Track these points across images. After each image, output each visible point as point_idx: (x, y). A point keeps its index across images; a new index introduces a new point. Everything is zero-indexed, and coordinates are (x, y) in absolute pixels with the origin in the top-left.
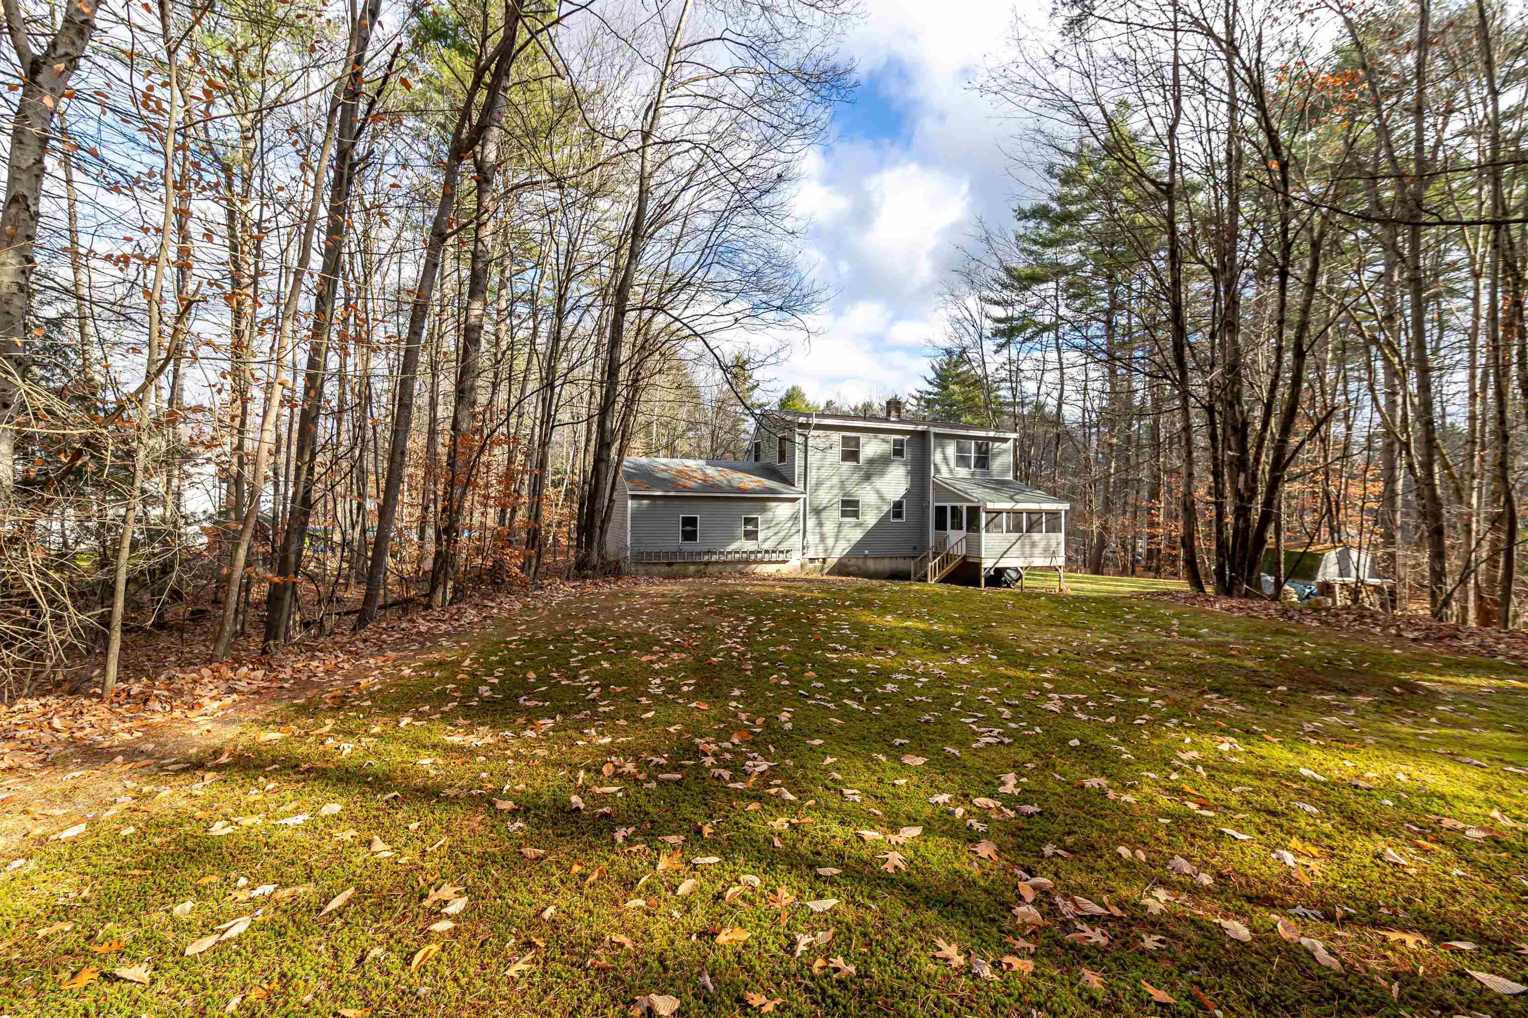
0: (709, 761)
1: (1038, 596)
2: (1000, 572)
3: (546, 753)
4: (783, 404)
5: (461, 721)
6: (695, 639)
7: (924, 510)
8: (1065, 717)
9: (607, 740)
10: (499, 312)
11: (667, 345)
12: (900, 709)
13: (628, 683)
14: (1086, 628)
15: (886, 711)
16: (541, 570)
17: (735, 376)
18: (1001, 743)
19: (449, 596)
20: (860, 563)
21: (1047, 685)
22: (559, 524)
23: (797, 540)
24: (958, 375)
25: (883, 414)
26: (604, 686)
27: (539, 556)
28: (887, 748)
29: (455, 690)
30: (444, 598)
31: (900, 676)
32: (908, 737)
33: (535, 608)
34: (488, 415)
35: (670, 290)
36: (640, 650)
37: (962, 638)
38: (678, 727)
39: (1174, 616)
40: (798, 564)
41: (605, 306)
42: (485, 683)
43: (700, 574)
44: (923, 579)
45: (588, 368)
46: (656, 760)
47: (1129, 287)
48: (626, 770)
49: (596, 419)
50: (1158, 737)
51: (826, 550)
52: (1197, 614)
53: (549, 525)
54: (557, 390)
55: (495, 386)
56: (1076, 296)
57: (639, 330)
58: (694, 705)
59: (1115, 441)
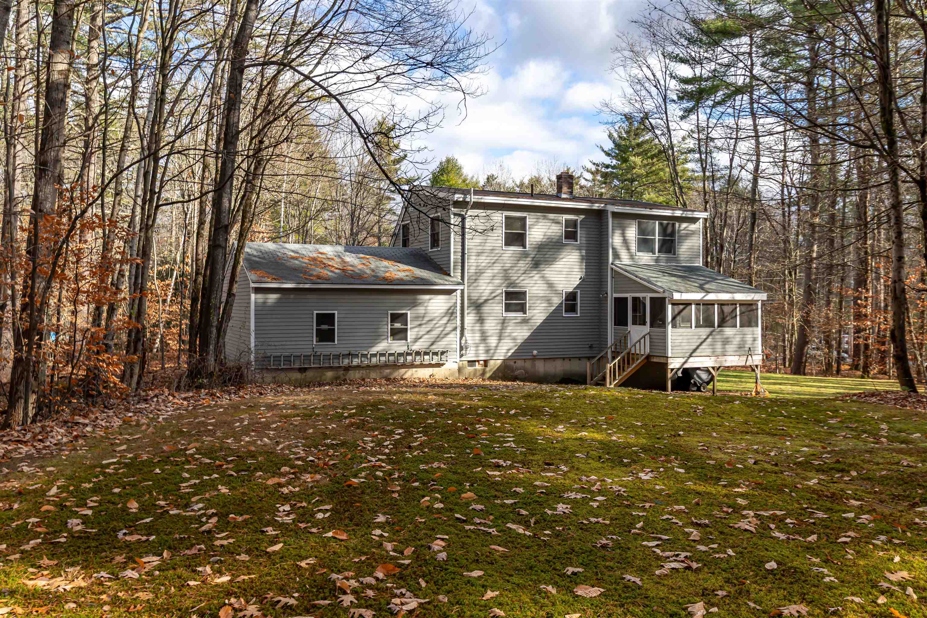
0: (348, 599)
1: (732, 399)
2: (688, 373)
3: (151, 596)
4: (436, 179)
5: (45, 561)
6: (331, 457)
7: (601, 301)
8: (762, 536)
9: (225, 579)
10: (89, 68)
11: (295, 108)
12: (573, 532)
13: (250, 510)
14: (784, 435)
15: (557, 535)
16: (145, 379)
17: (378, 145)
18: (689, 568)
19: (31, 412)
20: (528, 365)
21: (740, 501)
22: (168, 324)
23: (453, 339)
24: (639, 145)
25: (553, 191)
26: (222, 516)
27: (143, 362)
28: (557, 579)
29: (38, 525)
30: (26, 415)
31: (573, 495)
32: (582, 564)
33: (138, 425)
34: (77, 194)
35: (298, 42)
36: (265, 471)
37: (645, 449)
38: (311, 561)
39: (884, 419)
40: (455, 367)
41: (219, 61)
42: (75, 514)
43: (338, 381)
44: (601, 382)
45: (200, 135)
46: (284, 600)
47: (832, 44)
48: (248, 613)
49: (210, 195)
50: (865, 556)
51: (487, 351)
52: (908, 416)
53: (156, 325)
54: (162, 162)
55: (86, 158)
56: (774, 54)
57: (261, 91)
58: (330, 534)
59: (817, 220)
